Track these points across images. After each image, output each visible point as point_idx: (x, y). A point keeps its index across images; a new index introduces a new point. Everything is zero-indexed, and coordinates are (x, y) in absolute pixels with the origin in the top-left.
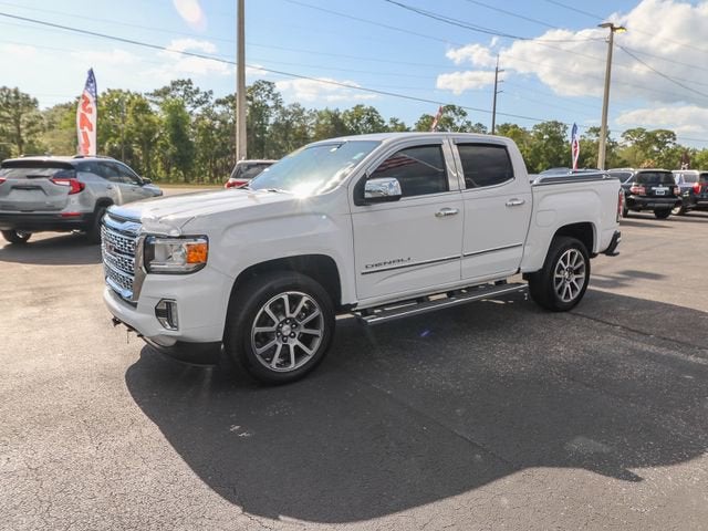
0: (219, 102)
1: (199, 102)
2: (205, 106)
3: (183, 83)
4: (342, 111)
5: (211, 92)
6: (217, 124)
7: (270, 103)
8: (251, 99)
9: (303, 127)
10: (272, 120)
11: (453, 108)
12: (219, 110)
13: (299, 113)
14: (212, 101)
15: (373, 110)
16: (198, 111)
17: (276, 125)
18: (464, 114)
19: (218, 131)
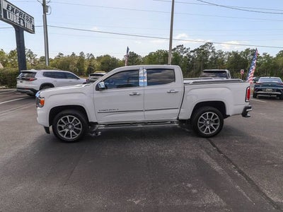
0: (192, 51)
1: (185, 52)
2: (187, 53)
3: (180, 46)
4: (239, 51)
6: (191, 59)
8: (203, 50)
9: (222, 59)
10: (210, 57)
13: (221, 53)
14: (189, 51)
16: (185, 55)
17: (212, 58)
19: (191, 61)
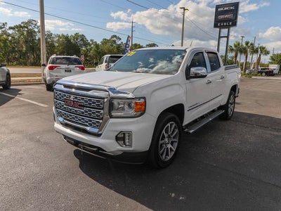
0: (10, 28)
2: (3, 29)
4: (70, 35)
5: (6, 23)
6: (10, 38)
7: (36, 30)
8: (27, 28)
9: (53, 41)
10: (37, 38)
11: (115, 36)
12: (10, 32)
13: (50, 35)
14: (8, 28)
15: (83, 35)
18: (120, 39)
19: (10, 41)
